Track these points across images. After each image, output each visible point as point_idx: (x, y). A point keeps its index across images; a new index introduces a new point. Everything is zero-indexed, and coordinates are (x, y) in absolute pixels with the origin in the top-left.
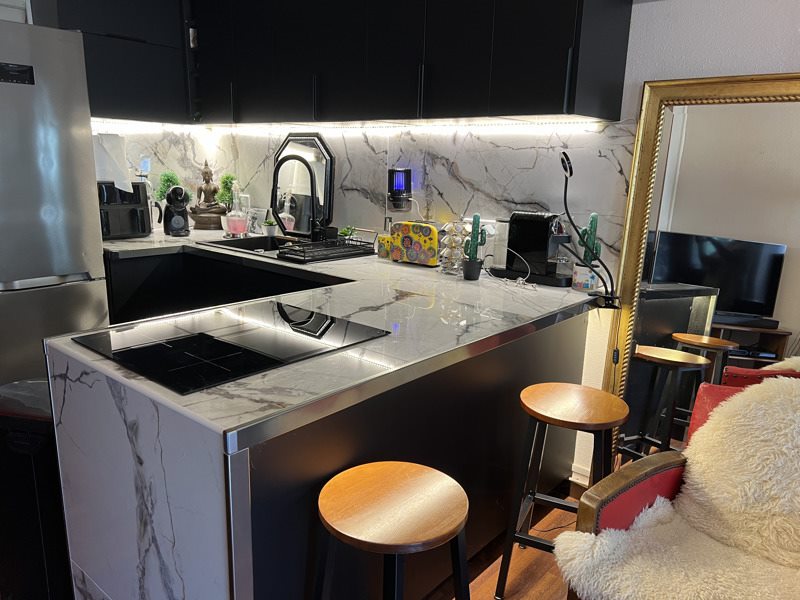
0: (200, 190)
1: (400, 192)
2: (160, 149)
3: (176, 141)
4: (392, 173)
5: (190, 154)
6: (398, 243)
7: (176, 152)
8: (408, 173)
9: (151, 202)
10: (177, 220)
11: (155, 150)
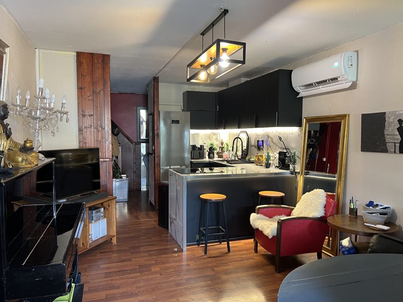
0: (220, 147)
1: (260, 146)
2: (210, 136)
3: (215, 134)
4: (258, 141)
5: (218, 138)
6: (257, 160)
7: (215, 137)
8: (263, 141)
9: (205, 151)
10: (212, 155)
11: (209, 137)
